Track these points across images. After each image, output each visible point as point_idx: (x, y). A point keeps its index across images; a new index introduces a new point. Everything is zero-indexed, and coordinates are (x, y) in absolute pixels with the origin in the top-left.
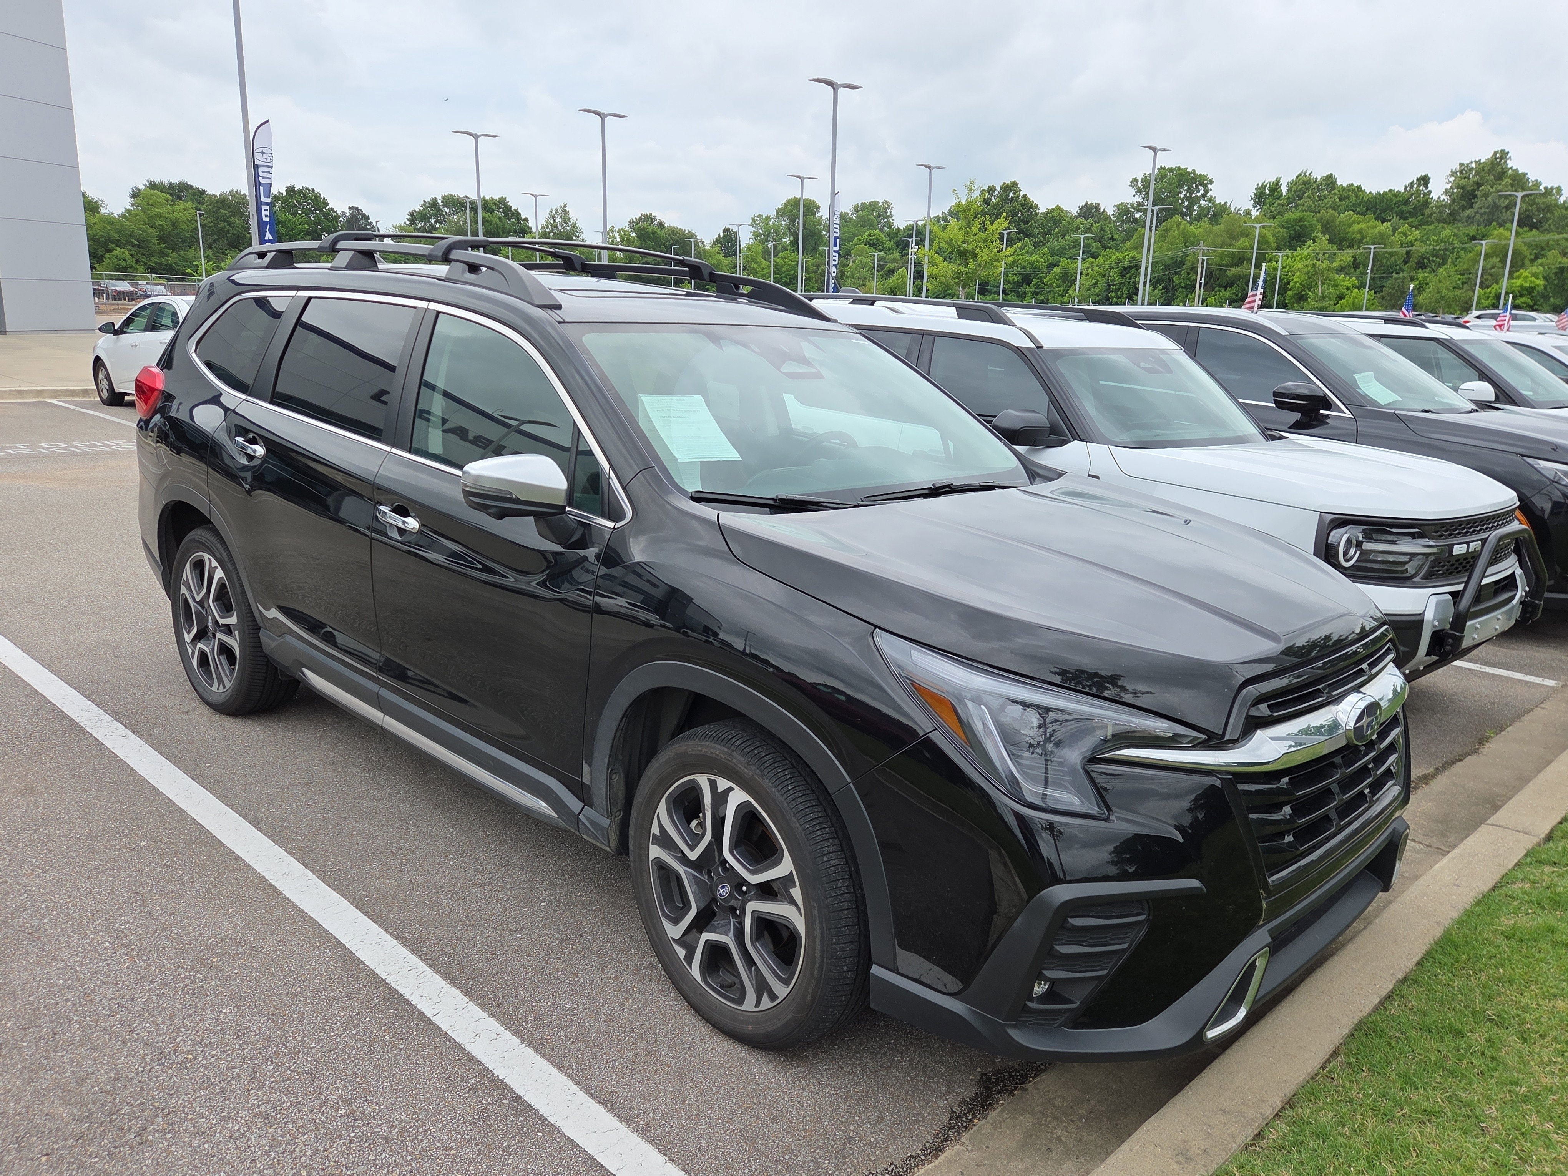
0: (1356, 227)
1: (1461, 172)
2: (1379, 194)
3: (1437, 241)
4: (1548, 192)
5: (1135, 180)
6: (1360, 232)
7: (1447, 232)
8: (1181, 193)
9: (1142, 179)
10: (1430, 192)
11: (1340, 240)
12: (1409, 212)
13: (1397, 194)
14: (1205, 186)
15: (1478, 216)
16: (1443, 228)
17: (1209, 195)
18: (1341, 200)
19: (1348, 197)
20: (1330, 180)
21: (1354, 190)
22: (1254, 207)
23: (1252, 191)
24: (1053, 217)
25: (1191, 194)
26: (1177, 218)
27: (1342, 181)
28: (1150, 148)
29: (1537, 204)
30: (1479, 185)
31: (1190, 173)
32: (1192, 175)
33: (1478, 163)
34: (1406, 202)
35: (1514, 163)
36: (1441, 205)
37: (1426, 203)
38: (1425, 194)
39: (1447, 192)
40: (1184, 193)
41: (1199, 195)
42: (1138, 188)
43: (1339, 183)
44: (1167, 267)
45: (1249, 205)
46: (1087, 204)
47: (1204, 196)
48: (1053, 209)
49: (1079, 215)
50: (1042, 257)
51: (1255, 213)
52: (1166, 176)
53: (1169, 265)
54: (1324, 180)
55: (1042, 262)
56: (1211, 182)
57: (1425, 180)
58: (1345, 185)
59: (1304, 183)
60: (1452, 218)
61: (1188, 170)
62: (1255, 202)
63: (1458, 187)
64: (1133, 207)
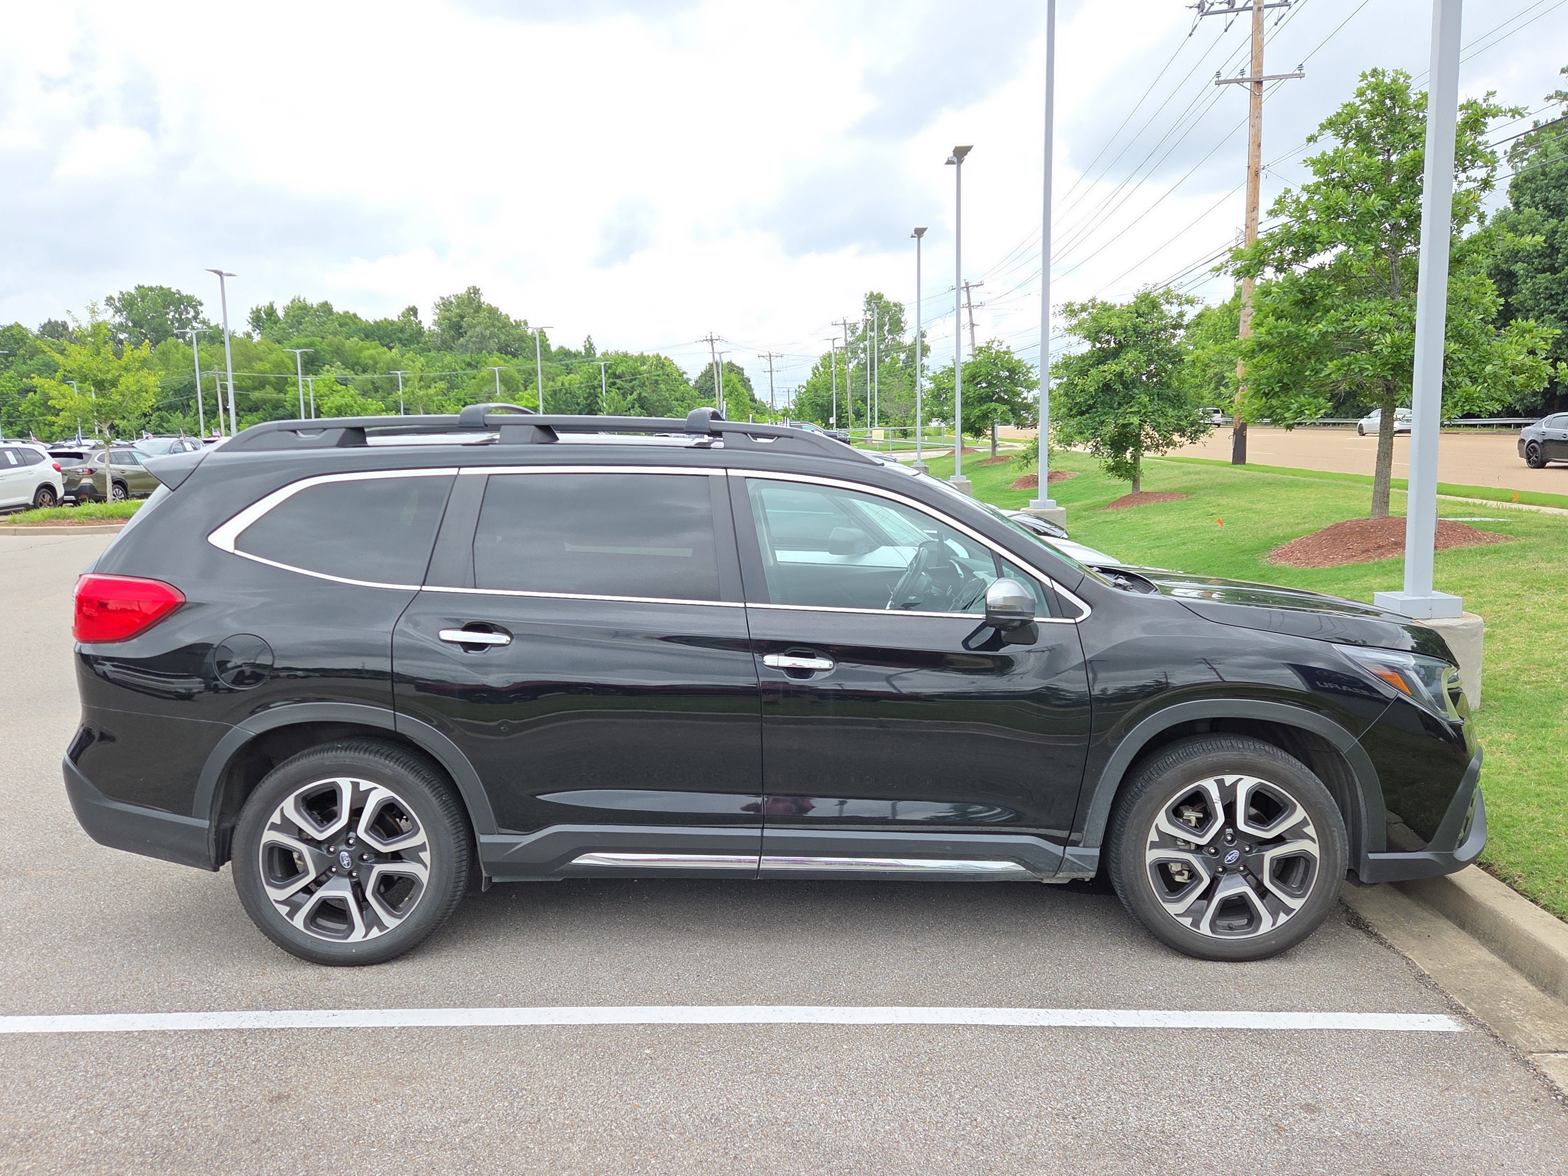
0: (367, 353)
1: (443, 304)
2: (375, 322)
3: (442, 367)
4: (518, 325)
5: (111, 298)
6: (372, 357)
7: (448, 358)
8: (168, 314)
9: (119, 298)
10: (420, 322)
11: (355, 365)
12: (407, 340)
13: (392, 323)
14: (194, 307)
15: (471, 345)
16: (445, 355)
17: (200, 316)
18: (340, 326)
19: (346, 324)
20: (326, 308)
21: (350, 318)
22: (254, 331)
23: (247, 315)
24: (12, 335)
25: (180, 316)
26: (171, 340)
27: (338, 308)
28: (216, 272)
29: (512, 335)
30: (462, 317)
31: (174, 294)
32: (177, 296)
33: (457, 297)
34: (402, 330)
35: (488, 298)
36: (432, 334)
37: (420, 332)
38: (416, 324)
39: (435, 323)
40: (172, 314)
41: (190, 316)
42: (116, 307)
43: (335, 310)
44: (177, 392)
45: (249, 328)
46: (50, 322)
47: (195, 318)
48: (11, 326)
49: (43, 334)
50: (9, 381)
51: (257, 337)
52: (147, 295)
53: (179, 390)
54: (321, 307)
55: (9, 387)
56: (201, 304)
57: (414, 311)
58: (341, 313)
59: (300, 308)
60: (446, 346)
61: (172, 290)
62: (253, 326)
63: (445, 318)
64: (115, 327)
